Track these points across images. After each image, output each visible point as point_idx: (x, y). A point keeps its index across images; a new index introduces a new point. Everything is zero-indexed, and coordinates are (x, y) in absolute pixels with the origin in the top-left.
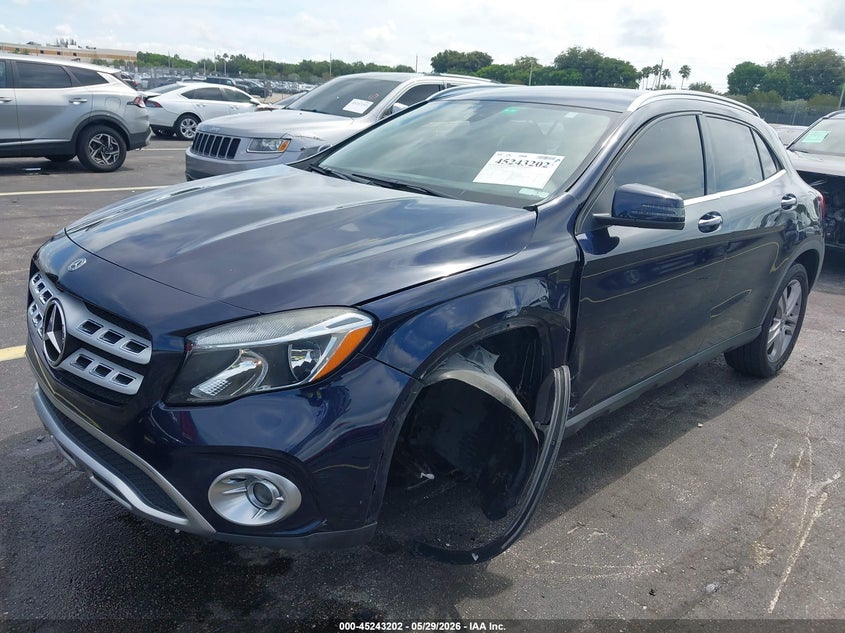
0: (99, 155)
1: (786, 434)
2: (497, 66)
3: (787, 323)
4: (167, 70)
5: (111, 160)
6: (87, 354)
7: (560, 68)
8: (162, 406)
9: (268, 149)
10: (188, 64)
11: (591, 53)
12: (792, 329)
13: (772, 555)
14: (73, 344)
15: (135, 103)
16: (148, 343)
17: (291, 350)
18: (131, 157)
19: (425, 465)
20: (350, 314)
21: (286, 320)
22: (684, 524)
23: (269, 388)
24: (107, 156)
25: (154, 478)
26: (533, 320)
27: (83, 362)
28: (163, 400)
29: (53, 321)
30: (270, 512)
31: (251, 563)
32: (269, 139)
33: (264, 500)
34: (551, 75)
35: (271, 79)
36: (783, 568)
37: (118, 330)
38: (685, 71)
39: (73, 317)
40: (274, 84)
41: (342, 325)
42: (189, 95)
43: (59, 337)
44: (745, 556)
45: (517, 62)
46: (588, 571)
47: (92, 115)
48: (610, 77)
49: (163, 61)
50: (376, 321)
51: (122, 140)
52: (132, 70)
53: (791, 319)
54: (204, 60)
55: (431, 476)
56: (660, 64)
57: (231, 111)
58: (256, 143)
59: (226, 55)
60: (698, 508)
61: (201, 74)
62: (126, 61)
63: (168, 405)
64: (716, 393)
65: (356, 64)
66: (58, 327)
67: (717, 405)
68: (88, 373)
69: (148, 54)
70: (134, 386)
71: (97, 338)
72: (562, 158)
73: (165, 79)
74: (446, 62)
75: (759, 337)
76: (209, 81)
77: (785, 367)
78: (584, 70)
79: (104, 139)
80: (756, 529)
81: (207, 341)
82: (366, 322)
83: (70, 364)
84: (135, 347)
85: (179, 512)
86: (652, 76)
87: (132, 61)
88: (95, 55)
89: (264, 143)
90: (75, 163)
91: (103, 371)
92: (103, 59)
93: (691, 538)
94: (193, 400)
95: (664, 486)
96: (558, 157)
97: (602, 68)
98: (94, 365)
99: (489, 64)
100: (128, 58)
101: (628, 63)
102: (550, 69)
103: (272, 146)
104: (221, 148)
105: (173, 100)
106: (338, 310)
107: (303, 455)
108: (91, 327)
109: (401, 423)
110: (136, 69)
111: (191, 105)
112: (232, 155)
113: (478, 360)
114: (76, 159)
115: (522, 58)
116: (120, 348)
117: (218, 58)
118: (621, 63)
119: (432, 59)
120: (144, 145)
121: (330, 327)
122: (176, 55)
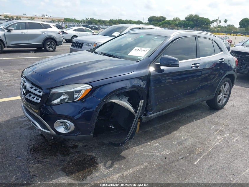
0: (49, 47)
1: (218, 124)
2: (167, 20)
3: (225, 94)
4: (72, 23)
5: (52, 48)
6: (31, 94)
7: (186, 21)
8: (45, 105)
9: (91, 46)
10: (78, 21)
11: (196, 16)
12: (227, 96)
13: (201, 152)
14: (28, 92)
15: (59, 33)
16: (42, 91)
17: (74, 93)
18: (58, 48)
19: (112, 124)
20: (86, 85)
21: (71, 86)
22: (180, 143)
23: (69, 101)
24: (51, 48)
25: (44, 123)
26: (136, 89)
27: (30, 96)
28: (45, 104)
29: (24, 86)
30: (68, 130)
31: (68, 146)
32: (91, 43)
33: (66, 127)
34: (183, 23)
35: (101, 25)
36: (202, 155)
37: (37, 88)
38: (226, 21)
39: (28, 85)
40: (101, 26)
41: (84, 88)
42: (75, 30)
43: (25, 90)
44: (193, 151)
45: (173, 19)
46: (151, 152)
47: (48, 36)
48: (202, 23)
49: (71, 20)
50: (93, 87)
51: (55, 43)
52: (62, 23)
53: (226, 93)
54: (82, 20)
55: (113, 127)
56: (218, 19)
57: (86, 35)
58: (88, 44)
59: (88, 18)
60: (185, 140)
61: (81, 24)
62: (61, 20)
63: (46, 105)
64: (202, 113)
65: (125, 20)
66: (25, 88)
67: (201, 116)
68: (31, 98)
69: (67, 18)
70: (39, 101)
71: (32, 90)
72: (150, 49)
73: (71, 25)
74: (152, 19)
75: (214, 98)
76: (83, 26)
77: (225, 107)
78: (194, 21)
79: (51, 43)
80: (199, 146)
81: (54, 91)
82: (90, 87)
83: (27, 96)
84: (40, 92)
85: (48, 130)
86: (215, 23)
87: (63, 20)
88: (53, 19)
89: (90, 44)
90: (43, 49)
91: (33, 98)
92: (55, 20)
93: (181, 147)
94: (52, 104)
95: (178, 134)
96: (149, 49)
97: (199, 20)
98: (32, 96)
99: (165, 20)
100: (61, 19)
101: (208, 19)
102: (183, 21)
103: (92, 45)
104: (78, 46)
105: (71, 32)
106: (84, 84)
107: (75, 118)
108: (31, 88)
109: (99, 111)
110: (64, 23)
111: (75, 33)
112: (81, 47)
113: (121, 98)
114: (43, 48)
115: (175, 18)
116: (36, 92)
117: (86, 19)
118: (206, 19)
119: (148, 19)
120: (61, 44)
121: (81, 88)
122: (75, 19)
